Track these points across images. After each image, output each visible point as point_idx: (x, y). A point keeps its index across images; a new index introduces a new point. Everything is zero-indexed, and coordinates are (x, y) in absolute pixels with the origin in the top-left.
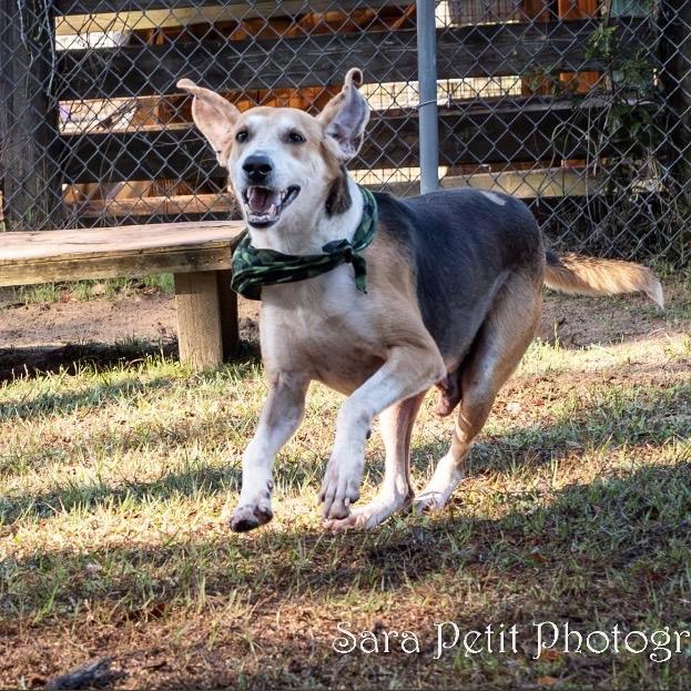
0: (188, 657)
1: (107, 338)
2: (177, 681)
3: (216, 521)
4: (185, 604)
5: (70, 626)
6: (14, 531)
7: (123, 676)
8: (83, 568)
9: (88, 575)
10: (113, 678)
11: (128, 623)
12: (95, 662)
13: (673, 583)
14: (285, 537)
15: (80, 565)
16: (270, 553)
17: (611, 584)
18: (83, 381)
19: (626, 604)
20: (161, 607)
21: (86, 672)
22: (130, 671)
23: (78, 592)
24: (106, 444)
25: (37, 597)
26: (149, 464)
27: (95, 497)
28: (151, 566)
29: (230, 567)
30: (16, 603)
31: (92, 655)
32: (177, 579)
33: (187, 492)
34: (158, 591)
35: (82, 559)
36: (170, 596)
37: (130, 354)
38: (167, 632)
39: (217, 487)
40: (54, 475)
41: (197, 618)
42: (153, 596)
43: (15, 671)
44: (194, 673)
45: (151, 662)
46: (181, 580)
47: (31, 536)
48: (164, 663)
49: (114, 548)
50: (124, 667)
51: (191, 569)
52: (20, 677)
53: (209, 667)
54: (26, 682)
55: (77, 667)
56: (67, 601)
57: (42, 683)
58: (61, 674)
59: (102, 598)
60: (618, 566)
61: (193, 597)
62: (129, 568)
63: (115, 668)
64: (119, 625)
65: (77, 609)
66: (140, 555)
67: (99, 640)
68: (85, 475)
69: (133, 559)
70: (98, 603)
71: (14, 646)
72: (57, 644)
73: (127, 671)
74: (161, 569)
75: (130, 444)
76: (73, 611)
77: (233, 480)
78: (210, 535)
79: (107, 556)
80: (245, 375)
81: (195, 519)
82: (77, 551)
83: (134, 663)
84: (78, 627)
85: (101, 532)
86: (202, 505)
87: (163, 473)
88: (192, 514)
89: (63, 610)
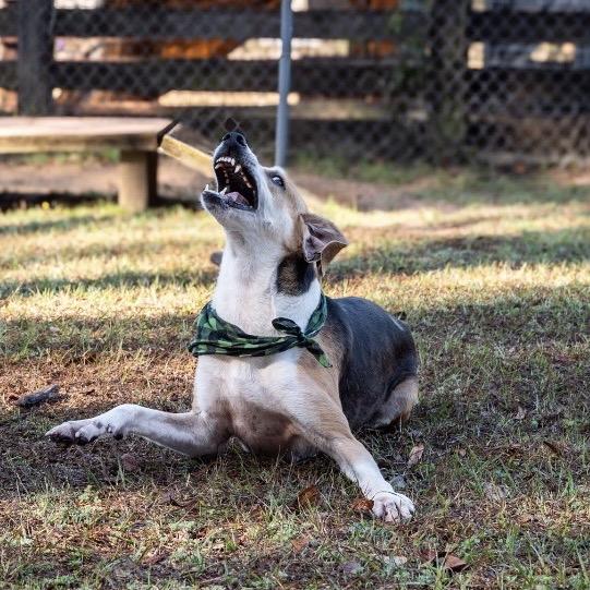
0: (108, 388)
1: (76, 188)
2: (100, 402)
3: (133, 306)
4: (109, 355)
5: (36, 365)
6: (7, 304)
7: (66, 397)
8: (48, 329)
9: (50, 333)
10: (60, 398)
11: (73, 364)
12: (52, 386)
14: (175, 318)
15: (46, 327)
18: (60, 213)
20: (94, 356)
21: (43, 394)
22: (72, 395)
23: (43, 343)
24: (69, 254)
25: (17, 346)
26: (95, 268)
27: (58, 286)
28: (90, 330)
29: (140, 334)
31: (49, 383)
32: (105, 339)
33: (117, 285)
34: (94, 346)
35: (47, 323)
36: (100, 350)
37: (90, 199)
38: (96, 372)
39: (136, 284)
40: (36, 271)
41: (116, 364)
42: (89, 349)
44: (111, 398)
45: (85, 389)
46: (108, 341)
47: (16, 308)
48: (93, 391)
49: (69, 318)
50: (68, 392)
51: (115, 334)
52: (2, 394)
53: (121, 394)
54: (6, 398)
55: (38, 390)
56: (36, 349)
57: (16, 399)
58: (28, 394)
59: (57, 348)
61: (114, 350)
62: (77, 331)
63: (62, 392)
64: (67, 366)
65: (41, 354)
66: (84, 323)
67: (54, 374)
68: (55, 271)
69: (79, 326)
70: (55, 351)
72: (27, 375)
73: (69, 394)
74: (97, 333)
75: (83, 254)
76: (38, 355)
77: (146, 280)
78: (129, 313)
79: (64, 323)
80: (160, 216)
81: (120, 303)
82: (44, 319)
83: (75, 389)
84: (41, 365)
85: (60, 308)
86: (126, 294)
87: (103, 274)
88: (119, 300)
89: (33, 354)
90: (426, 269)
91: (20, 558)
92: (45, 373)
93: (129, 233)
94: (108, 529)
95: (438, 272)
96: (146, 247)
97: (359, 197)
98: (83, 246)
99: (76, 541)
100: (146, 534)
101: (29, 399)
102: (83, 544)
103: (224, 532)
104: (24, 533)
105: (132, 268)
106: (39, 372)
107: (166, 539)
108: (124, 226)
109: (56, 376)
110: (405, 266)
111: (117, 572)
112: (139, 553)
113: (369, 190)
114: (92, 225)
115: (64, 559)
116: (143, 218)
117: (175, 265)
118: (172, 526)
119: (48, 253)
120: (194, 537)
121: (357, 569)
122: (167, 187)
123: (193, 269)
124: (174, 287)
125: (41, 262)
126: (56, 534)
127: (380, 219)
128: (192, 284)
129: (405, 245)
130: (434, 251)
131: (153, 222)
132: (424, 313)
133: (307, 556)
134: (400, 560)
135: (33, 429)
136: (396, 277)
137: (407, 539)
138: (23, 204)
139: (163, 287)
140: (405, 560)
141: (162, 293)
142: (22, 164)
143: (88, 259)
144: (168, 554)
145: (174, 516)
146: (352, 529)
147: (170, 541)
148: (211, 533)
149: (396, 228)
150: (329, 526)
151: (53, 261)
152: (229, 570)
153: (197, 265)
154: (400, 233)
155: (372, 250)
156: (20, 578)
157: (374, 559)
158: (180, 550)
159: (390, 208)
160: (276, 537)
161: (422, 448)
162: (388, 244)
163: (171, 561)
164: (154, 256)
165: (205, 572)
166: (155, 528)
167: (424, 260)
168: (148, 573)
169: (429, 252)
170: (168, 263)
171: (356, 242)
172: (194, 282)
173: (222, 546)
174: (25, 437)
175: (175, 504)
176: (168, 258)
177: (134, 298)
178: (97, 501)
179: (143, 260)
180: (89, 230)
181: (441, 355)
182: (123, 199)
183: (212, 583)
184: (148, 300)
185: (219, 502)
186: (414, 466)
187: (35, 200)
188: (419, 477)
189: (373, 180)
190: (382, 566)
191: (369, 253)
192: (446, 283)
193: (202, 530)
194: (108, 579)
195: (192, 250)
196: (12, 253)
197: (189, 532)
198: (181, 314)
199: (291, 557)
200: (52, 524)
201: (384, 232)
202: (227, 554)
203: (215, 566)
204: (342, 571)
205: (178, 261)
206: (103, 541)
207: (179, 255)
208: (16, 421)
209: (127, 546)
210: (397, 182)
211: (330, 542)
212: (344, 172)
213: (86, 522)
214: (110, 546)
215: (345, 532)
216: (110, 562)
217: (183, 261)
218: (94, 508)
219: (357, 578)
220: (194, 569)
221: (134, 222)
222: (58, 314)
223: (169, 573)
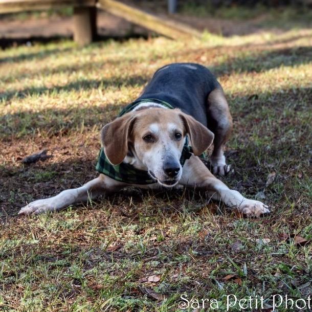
0: (77, 150)
1: (47, 33)
2: (73, 158)
3: (88, 100)
4: (76, 130)
5: (32, 138)
6: (10, 103)
7: (52, 157)
8: (37, 117)
9: (39, 120)
10: (48, 157)
11: (54, 137)
12: (41, 151)
13: (263, 123)
14: (114, 106)
15: (35, 116)
16: (108, 111)
17: (239, 123)
18: (38, 48)
19: (245, 130)
20: (67, 131)
21: (37, 155)
22: (55, 155)
23: (35, 125)
24: (46, 72)
25: (19, 127)
26: (62, 79)
27: (41, 91)
28: (63, 116)
29: (94, 117)
30: (11, 130)
31: (40, 149)
32: (73, 121)
33: (77, 89)
34: (66, 125)
35: (36, 113)
36: (70, 127)
37: (56, 39)
38: (69, 140)
39: (89, 87)
40: (26, 83)
41: (81, 135)
42: (64, 127)
43: (11, 155)
44: (79, 156)
45: (63, 151)
46: (75, 122)
47: (16, 105)
48: (68, 152)
49: (49, 110)
50: (52, 153)
51: (79, 118)
52: (12, 157)
53: (85, 153)
54: (15, 159)
55: (34, 153)
56: (30, 129)
57: (21, 159)
58: (28, 156)
59: (44, 128)
60: (243, 117)
61: (79, 127)
62: (54, 117)
63: (49, 153)
64: (51, 138)
65: (34, 132)
66: (59, 112)
67: (43, 143)
68: (38, 83)
69: (56, 114)
70: (42, 129)
71: (10, 146)
72: (27, 145)
73: (53, 155)
74: (67, 118)
75: (55, 72)
76: (33, 133)
77: (95, 85)
78: (86, 105)
79: (46, 113)
80: (100, 47)
81: (80, 99)
82: (34, 111)
83: (56, 151)
84: (35, 138)
85: (44, 104)
86: (83, 93)
87: (68, 82)
88: (79, 97)
89: (29, 132)
90: (268, 68)
91: (33, 251)
92: (38, 143)
93: (82, 57)
94: (85, 232)
95: (276, 70)
96: (94, 65)
97: (223, 29)
98: (54, 66)
99: (65, 240)
100: (108, 233)
101: (29, 159)
102: (70, 241)
103: (156, 230)
104: (33, 237)
105: (86, 78)
106: (33, 142)
107: (121, 236)
108: (78, 53)
109: (44, 144)
110: (256, 67)
111: (92, 256)
112: (104, 245)
113: (228, 24)
114: (59, 54)
115: (59, 250)
116: (90, 48)
117: (112, 74)
118: (124, 228)
119: (33, 72)
120: (138, 233)
121: (240, 247)
122: (103, 29)
123: (123, 77)
124: (112, 87)
125: (29, 78)
126: (53, 236)
127: (236, 41)
128: (123, 86)
129: (254, 55)
130: (272, 57)
131: (96, 51)
132: (269, 95)
133: (209, 242)
134: (266, 241)
135: (33, 176)
136: (250, 74)
137: (269, 229)
138: (15, 44)
139: (106, 88)
140: (269, 240)
141: (105, 91)
142: (12, 20)
143: (58, 75)
144: (122, 245)
145: (124, 222)
146: (235, 224)
147: (123, 237)
148: (148, 231)
149: (248, 45)
150: (220, 223)
151: (36, 77)
152: (161, 252)
153: (126, 74)
154: (250, 48)
155: (234, 59)
156: (33, 263)
157: (250, 241)
158: (130, 241)
159: (242, 34)
160: (188, 231)
161: (274, 174)
162: (243, 55)
163: (125, 249)
164: (99, 70)
165: (146, 253)
166: (113, 230)
167: (267, 63)
168: (111, 256)
169: (269, 58)
170: (107, 74)
171: (223, 55)
172: (125, 84)
173: (156, 238)
174: (28, 181)
175: (124, 215)
176: (107, 71)
177: (88, 96)
178: (76, 216)
179: (92, 73)
180: (57, 57)
181: (282, 119)
182: (76, 38)
183: (151, 259)
184: (97, 96)
185: (151, 213)
186: (270, 185)
187: (22, 42)
188: (274, 192)
189: (230, 18)
190: (255, 244)
191: (232, 61)
192: (282, 76)
193: (142, 230)
194: (87, 261)
195: (122, 65)
196: (10, 73)
197: (135, 231)
198: (118, 103)
199: (198, 242)
200: (50, 231)
201: (240, 48)
202: (159, 243)
203: (152, 250)
204: (231, 249)
205: (114, 73)
206: (82, 239)
207: (114, 69)
208: (22, 172)
209: (96, 241)
210: (246, 18)
211: (222, 233)
212: (212, 14)
213: (71, 228)
214: (87, 242)
215: (230, 226)
216: (87, 251)
217: (117, 72)
218: (75, 220)
219: (241, 252)
220: (139, 252)
221: (84, 51)
222: (42, 107)
223: (125, 255)
